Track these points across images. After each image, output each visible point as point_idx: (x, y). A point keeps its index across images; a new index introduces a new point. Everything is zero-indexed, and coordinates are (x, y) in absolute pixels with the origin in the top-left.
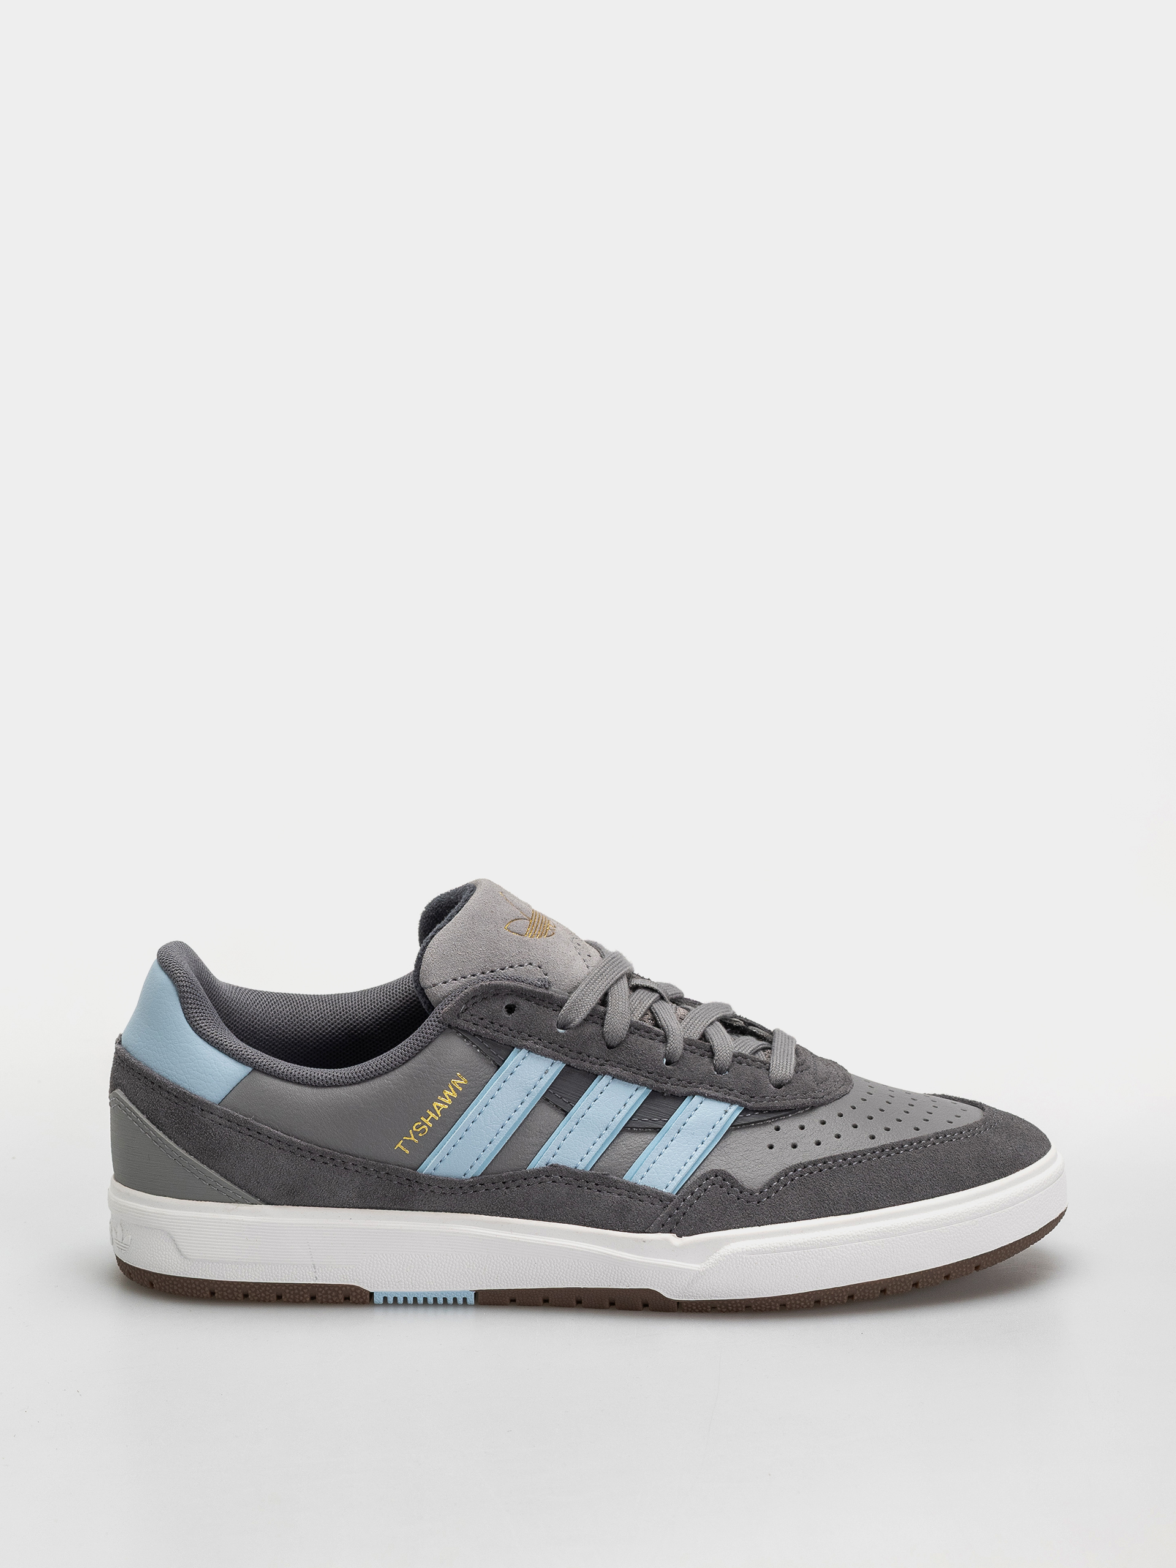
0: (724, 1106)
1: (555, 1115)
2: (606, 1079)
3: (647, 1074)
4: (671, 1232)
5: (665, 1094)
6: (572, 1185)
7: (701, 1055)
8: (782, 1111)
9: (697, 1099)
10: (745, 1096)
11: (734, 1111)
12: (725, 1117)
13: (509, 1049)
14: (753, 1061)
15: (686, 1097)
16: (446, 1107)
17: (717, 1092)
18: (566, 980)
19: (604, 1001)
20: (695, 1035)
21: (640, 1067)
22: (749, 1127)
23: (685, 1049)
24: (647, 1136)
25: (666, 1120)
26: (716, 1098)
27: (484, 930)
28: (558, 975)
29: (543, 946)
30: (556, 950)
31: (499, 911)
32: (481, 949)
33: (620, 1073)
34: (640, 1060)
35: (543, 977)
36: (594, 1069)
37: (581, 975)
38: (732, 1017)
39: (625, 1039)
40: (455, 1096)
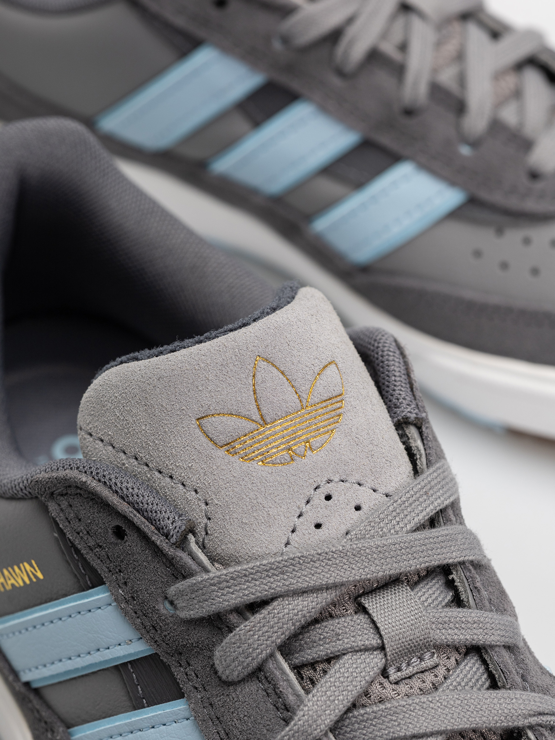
13: (97, 580)
16: (17, 585)
27: (162, 406)
28: (222, 531)
29: (232, 478)
30: (252, 495)
31: (209, 390)
32: (144, 428)
33: (201, 720)
34: (233, 724)
35: (199, 520)
36: (186, 687)
37: (258, 550)
38: (531, 727)
39: (239, 682)
40: (28, 582)
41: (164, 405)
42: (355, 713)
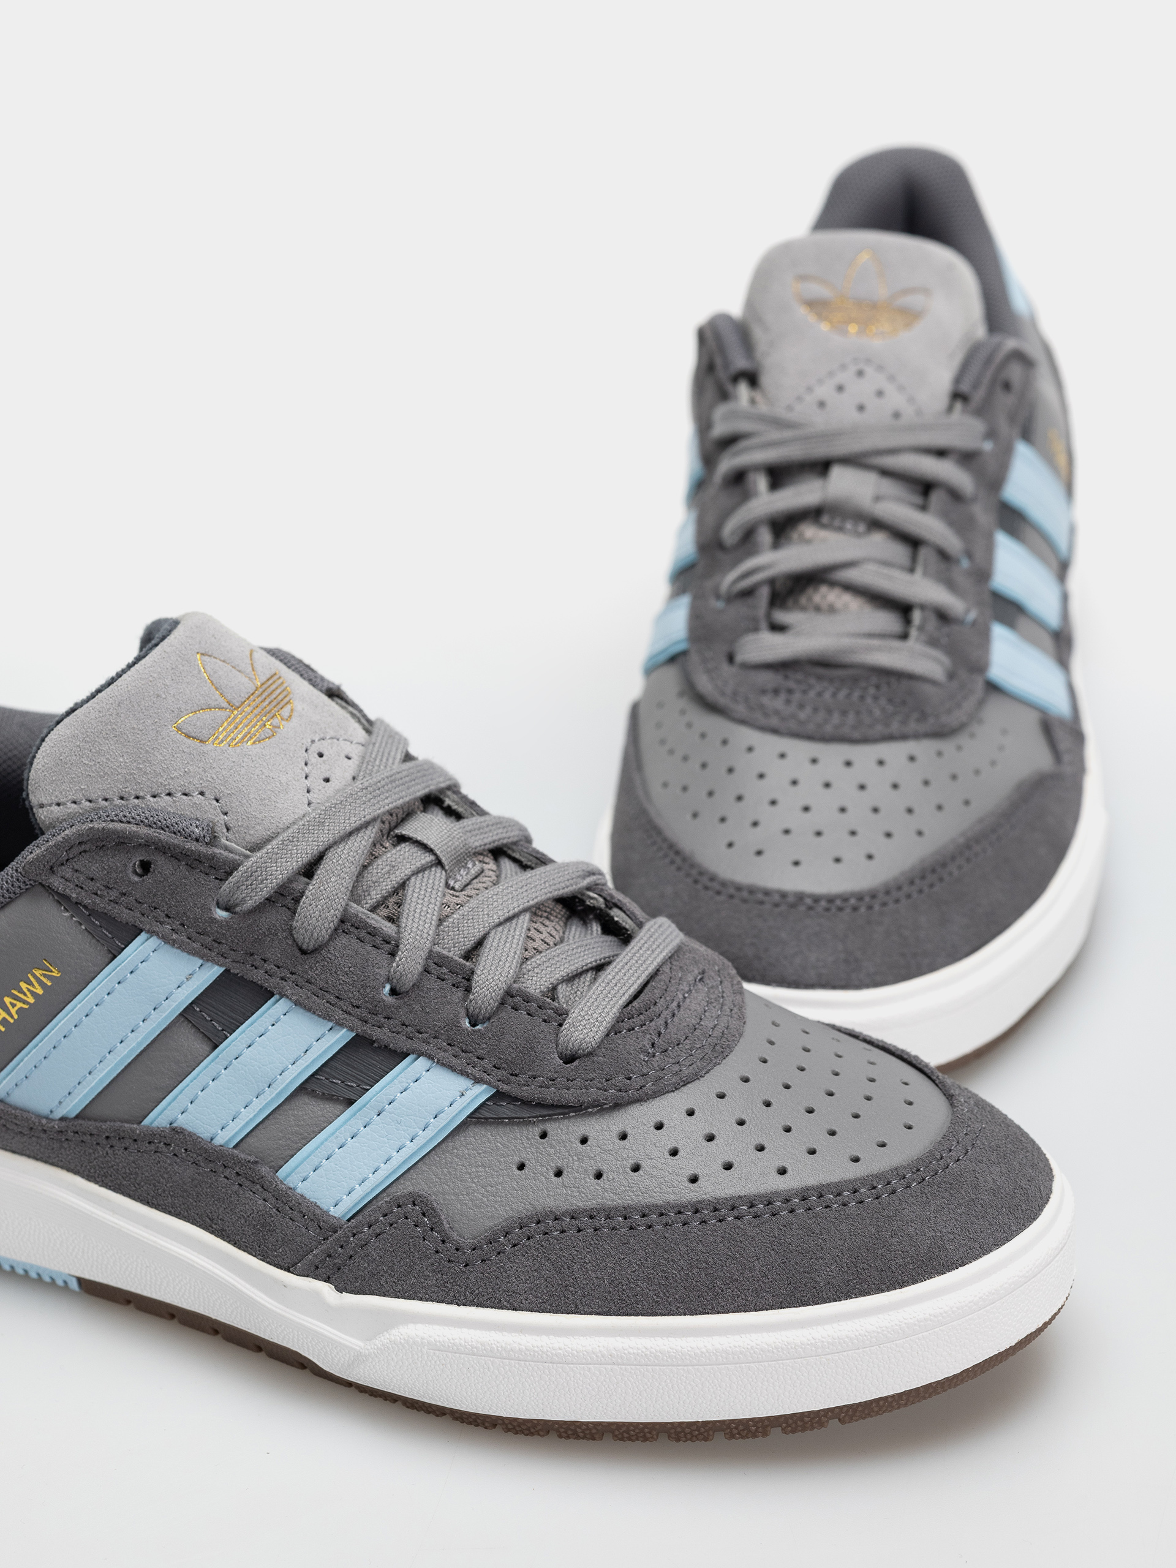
0: (463, 1083)
1: (199, 1045)
2: (283, 1005)
3: (350, 1009)
4: (327, 1280)
5: (376, 1045)
6: (200, 1166)
7: (454, 985)
8: (557, 1107)
9: (422, 1063)
10: (499, 1072)
11: (478, 1094)
12: (460, 1103)
13: (132, 933)
14: (540, 1007)
15: (409, 1054)
16: (26, 1006)
17: (455, 1056)
18: (258, 827)
19: (309, 871)
20: (453, 949)
21: (340, 994)
22: (499, 1124)
23: (426, 970)
24: (330, 1108)
25: (368, 1087)
26: (452, 1069)
27: (134, 728)
28: (245, 817)
29: (232, 764)
30: (257, 772)
31: (172, 695)
32: (121, 760)
33: (305, 999)
34: (341, 982)
35: (217, 819)
36: (270, 983)
37: (287, 819)
38: (589, 889)
39: (329, 941)
40: (40, 991)
41: (135, 726)
42: (445, 924)
